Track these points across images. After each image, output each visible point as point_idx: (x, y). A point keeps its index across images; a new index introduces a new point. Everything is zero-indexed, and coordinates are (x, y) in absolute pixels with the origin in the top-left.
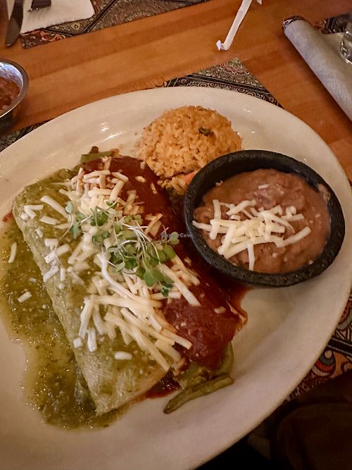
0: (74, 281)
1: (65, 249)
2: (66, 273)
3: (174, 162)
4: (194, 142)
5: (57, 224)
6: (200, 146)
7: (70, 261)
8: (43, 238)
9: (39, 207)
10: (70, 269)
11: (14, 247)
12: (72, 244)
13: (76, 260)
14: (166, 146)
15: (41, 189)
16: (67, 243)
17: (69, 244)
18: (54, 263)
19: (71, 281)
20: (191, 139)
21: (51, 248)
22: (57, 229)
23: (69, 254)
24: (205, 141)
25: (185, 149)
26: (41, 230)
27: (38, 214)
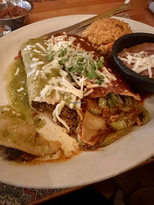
0: (42, 77)
1: (42, 63)
2: (40, 73)
3: (103, 37)
4: (113, 29)
5: (41, 53)
6: (116, 31)
7: (43, 68)
8: (33, 57)
9: (34, 46)
10: (41, 71)
11: (18, 70)
12: (46, 62)
13: (46, 68)
14: (99, 30)
15: (36, 40)
16: (44, 61)
17: (45, 61)
18: (34, 68)
19: (41, 76)
20: (112, 28)
21: (35, 62)
22: (40, 55)
23: (43, 65)
24: (119, 29)
25: (109, 31)
26: (32, 55)
27: (33, 49)
